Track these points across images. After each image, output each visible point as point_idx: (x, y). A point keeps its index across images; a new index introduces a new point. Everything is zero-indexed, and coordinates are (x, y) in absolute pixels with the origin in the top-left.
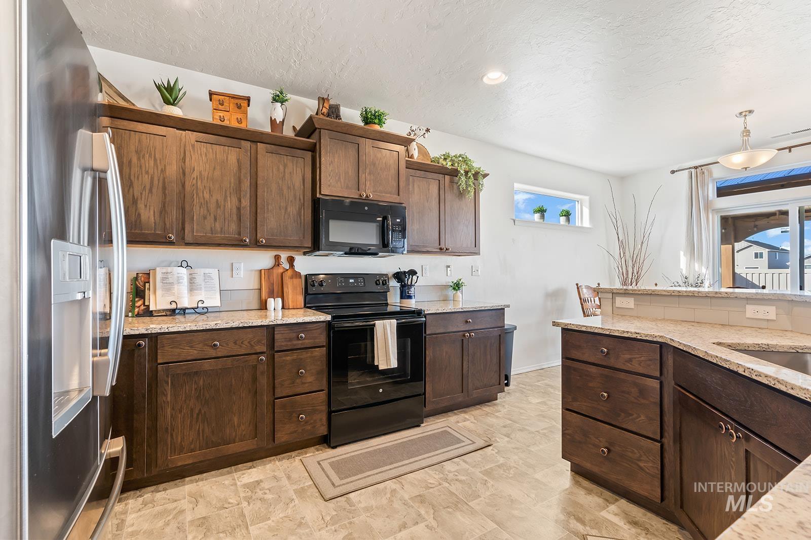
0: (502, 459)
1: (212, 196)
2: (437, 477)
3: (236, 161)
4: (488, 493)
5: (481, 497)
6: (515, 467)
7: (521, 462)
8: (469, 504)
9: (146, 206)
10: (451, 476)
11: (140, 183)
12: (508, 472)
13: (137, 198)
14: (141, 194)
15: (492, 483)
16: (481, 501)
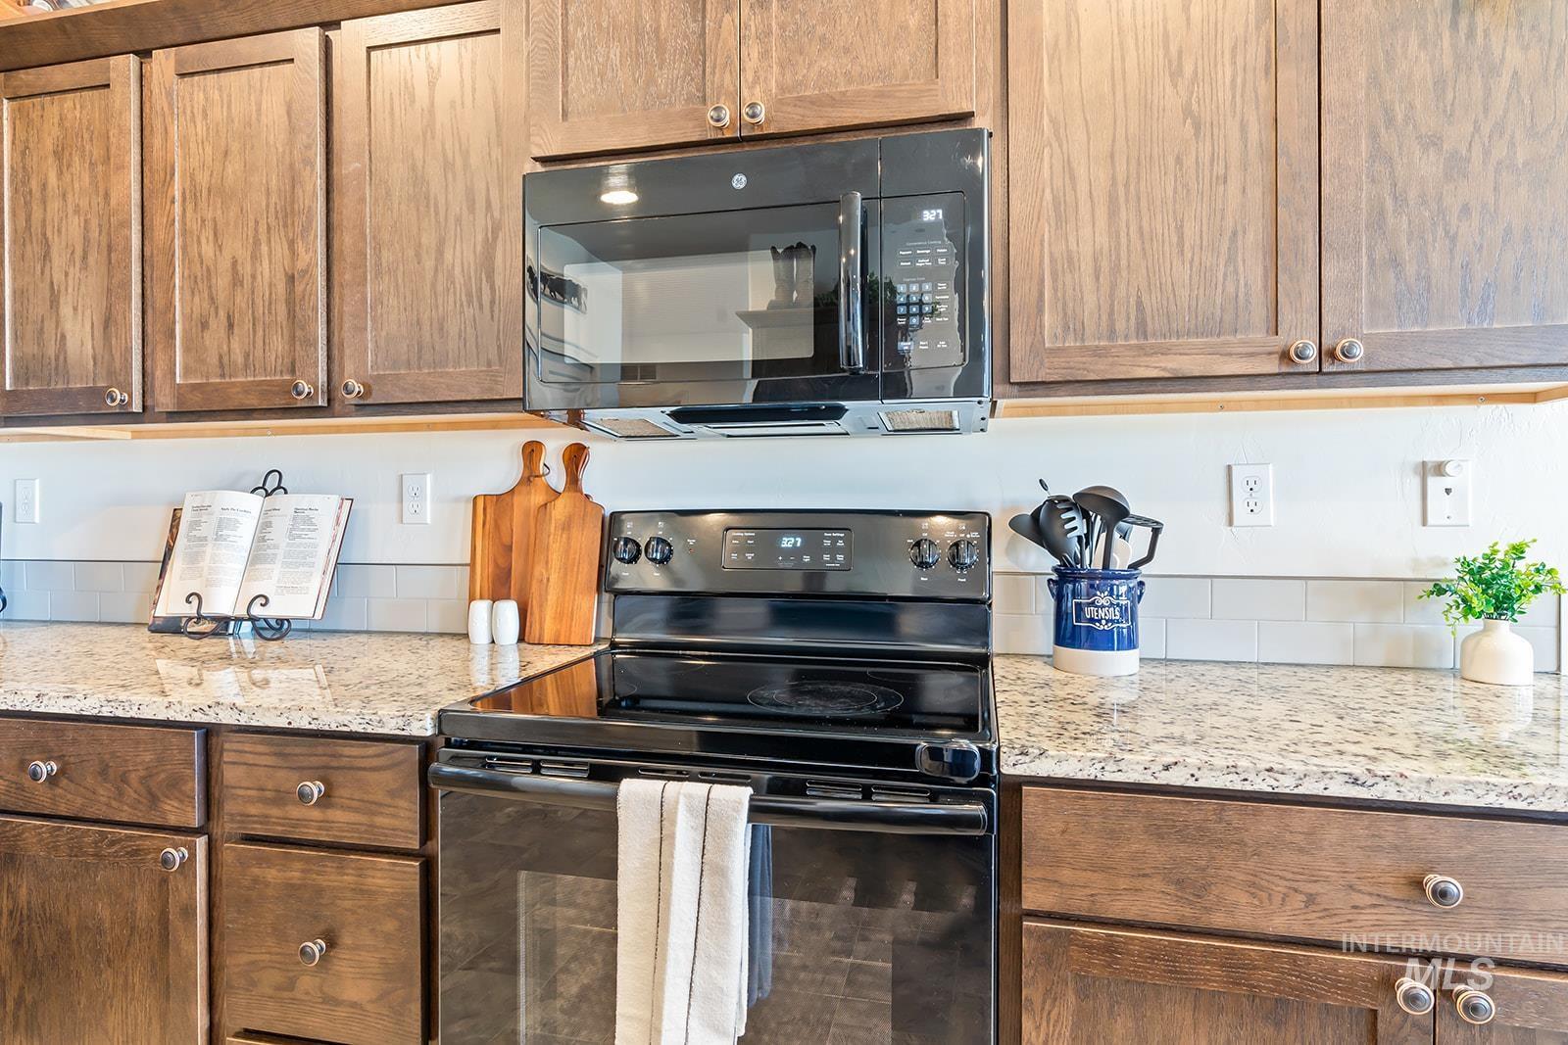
1: (220, 247)
3: (283, 111)
9: (75, 309)
11: (64, 243)
13: (59, 291)
14: (66, 275)
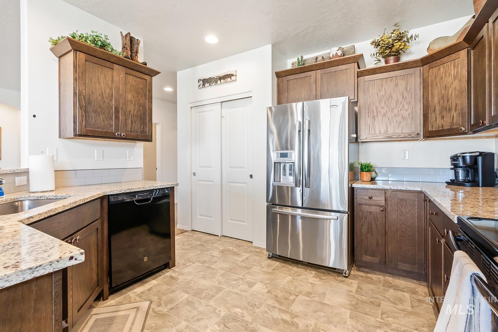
0: (211, 304)
2: (248, 279)
4: (217, 278)
5: (220, 275)
6: (202, 299)
7: (196, 306)
8: (225, 271)
10: (241, 282)
12: (207, 294)
15: (216, 284)
16: (220, 274)
